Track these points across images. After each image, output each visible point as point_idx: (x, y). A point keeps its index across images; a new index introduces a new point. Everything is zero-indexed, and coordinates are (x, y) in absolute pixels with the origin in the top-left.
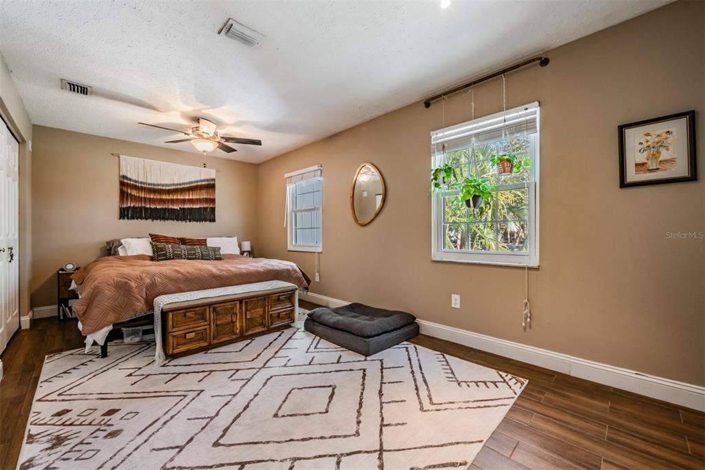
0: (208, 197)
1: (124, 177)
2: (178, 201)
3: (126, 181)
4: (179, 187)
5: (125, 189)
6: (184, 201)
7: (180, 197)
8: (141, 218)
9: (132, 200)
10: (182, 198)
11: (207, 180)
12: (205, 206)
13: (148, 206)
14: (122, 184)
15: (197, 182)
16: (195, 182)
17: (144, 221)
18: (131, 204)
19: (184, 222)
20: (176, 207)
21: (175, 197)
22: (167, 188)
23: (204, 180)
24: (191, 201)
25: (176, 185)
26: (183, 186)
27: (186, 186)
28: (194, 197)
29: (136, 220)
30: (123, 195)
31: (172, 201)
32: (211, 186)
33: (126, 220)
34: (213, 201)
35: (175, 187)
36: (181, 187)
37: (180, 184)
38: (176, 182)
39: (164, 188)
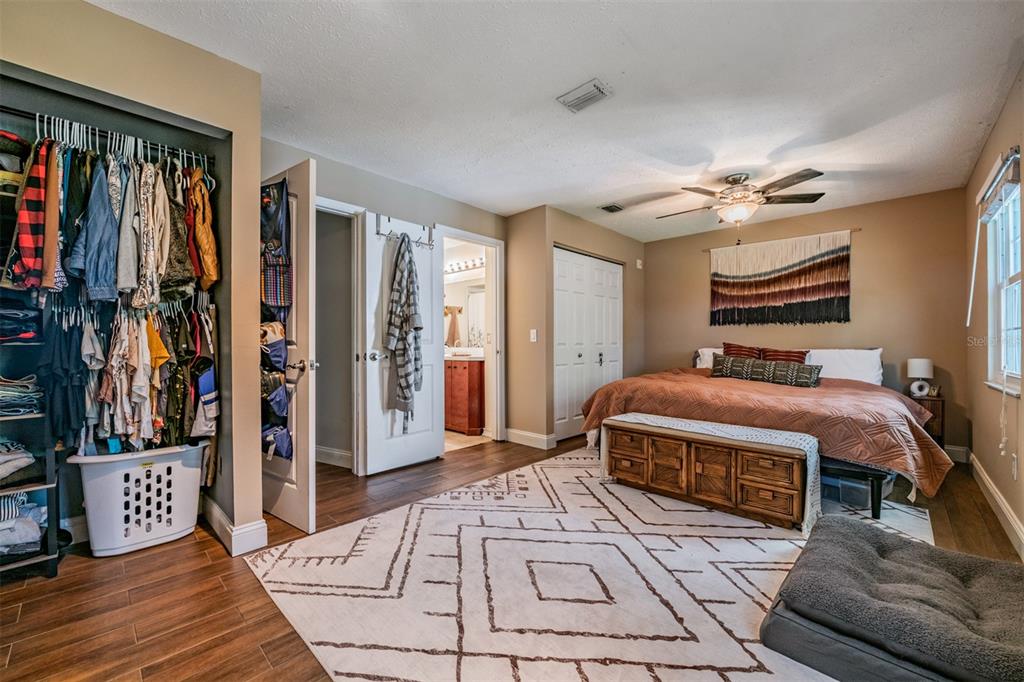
0: (835, 279)
1: (716, 275)
2: (781, 294)
3: (716, 279)
4: (784, 273)
5: (715, 289)
6: (791, 293)
7: (786, 287)
8: (734, 323)
9: (723, 301)
10: (788, 288)
11: (832, 252)
12: (828, 296)
13: (741, 306)
14: (714, 283)
15: (814, 258)
16: (809, 260)
17: (737, 326)
18: (721, 307)
19: (791, 325)
20: (780, 303)
21: (777, 290)
22: (767, 278)
23: (827, 253)
24: (803, 291)
25: (779, 271)
26: (791, 270)
27: (795, 269)
28: (808, 285)
29: (728, 326)
30: (715, 296)
31: (774, 296)
32: (840, 260)
33: (717, 326)
34: (846, 285)
35: (777, 275)
36: (787, 272)
37: (785, 269)
38: (778, 267)
39: (762, 279)
